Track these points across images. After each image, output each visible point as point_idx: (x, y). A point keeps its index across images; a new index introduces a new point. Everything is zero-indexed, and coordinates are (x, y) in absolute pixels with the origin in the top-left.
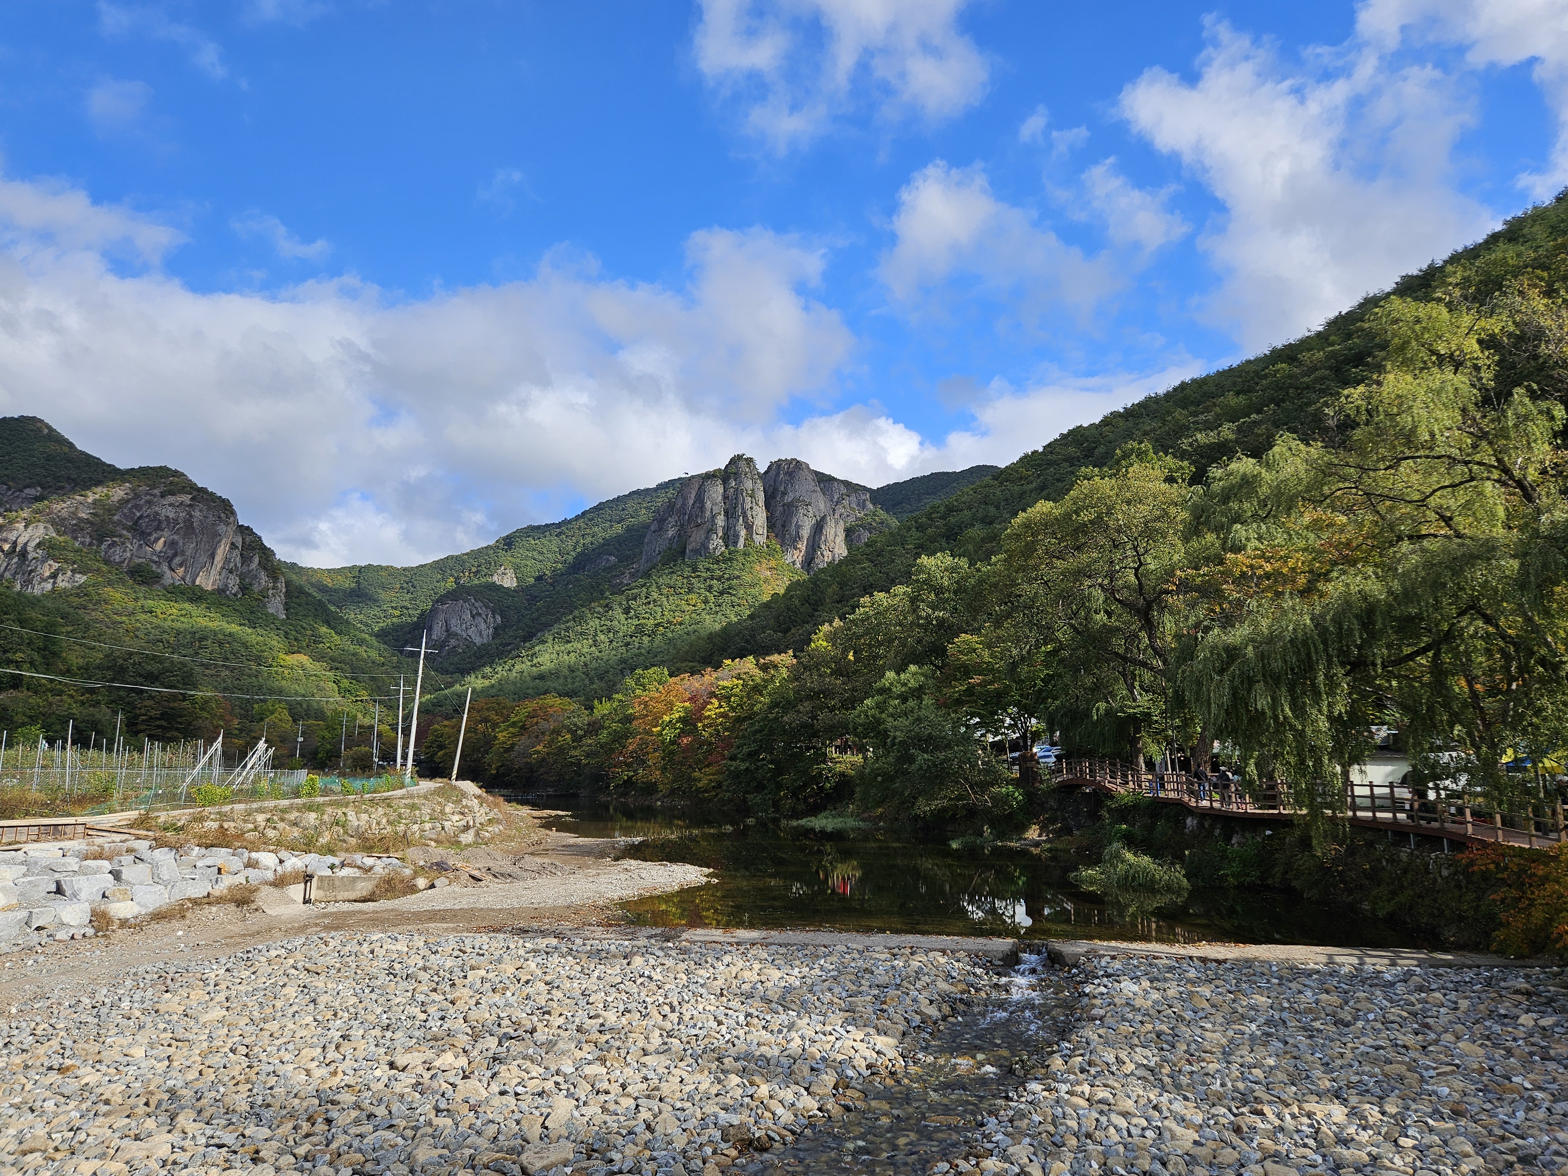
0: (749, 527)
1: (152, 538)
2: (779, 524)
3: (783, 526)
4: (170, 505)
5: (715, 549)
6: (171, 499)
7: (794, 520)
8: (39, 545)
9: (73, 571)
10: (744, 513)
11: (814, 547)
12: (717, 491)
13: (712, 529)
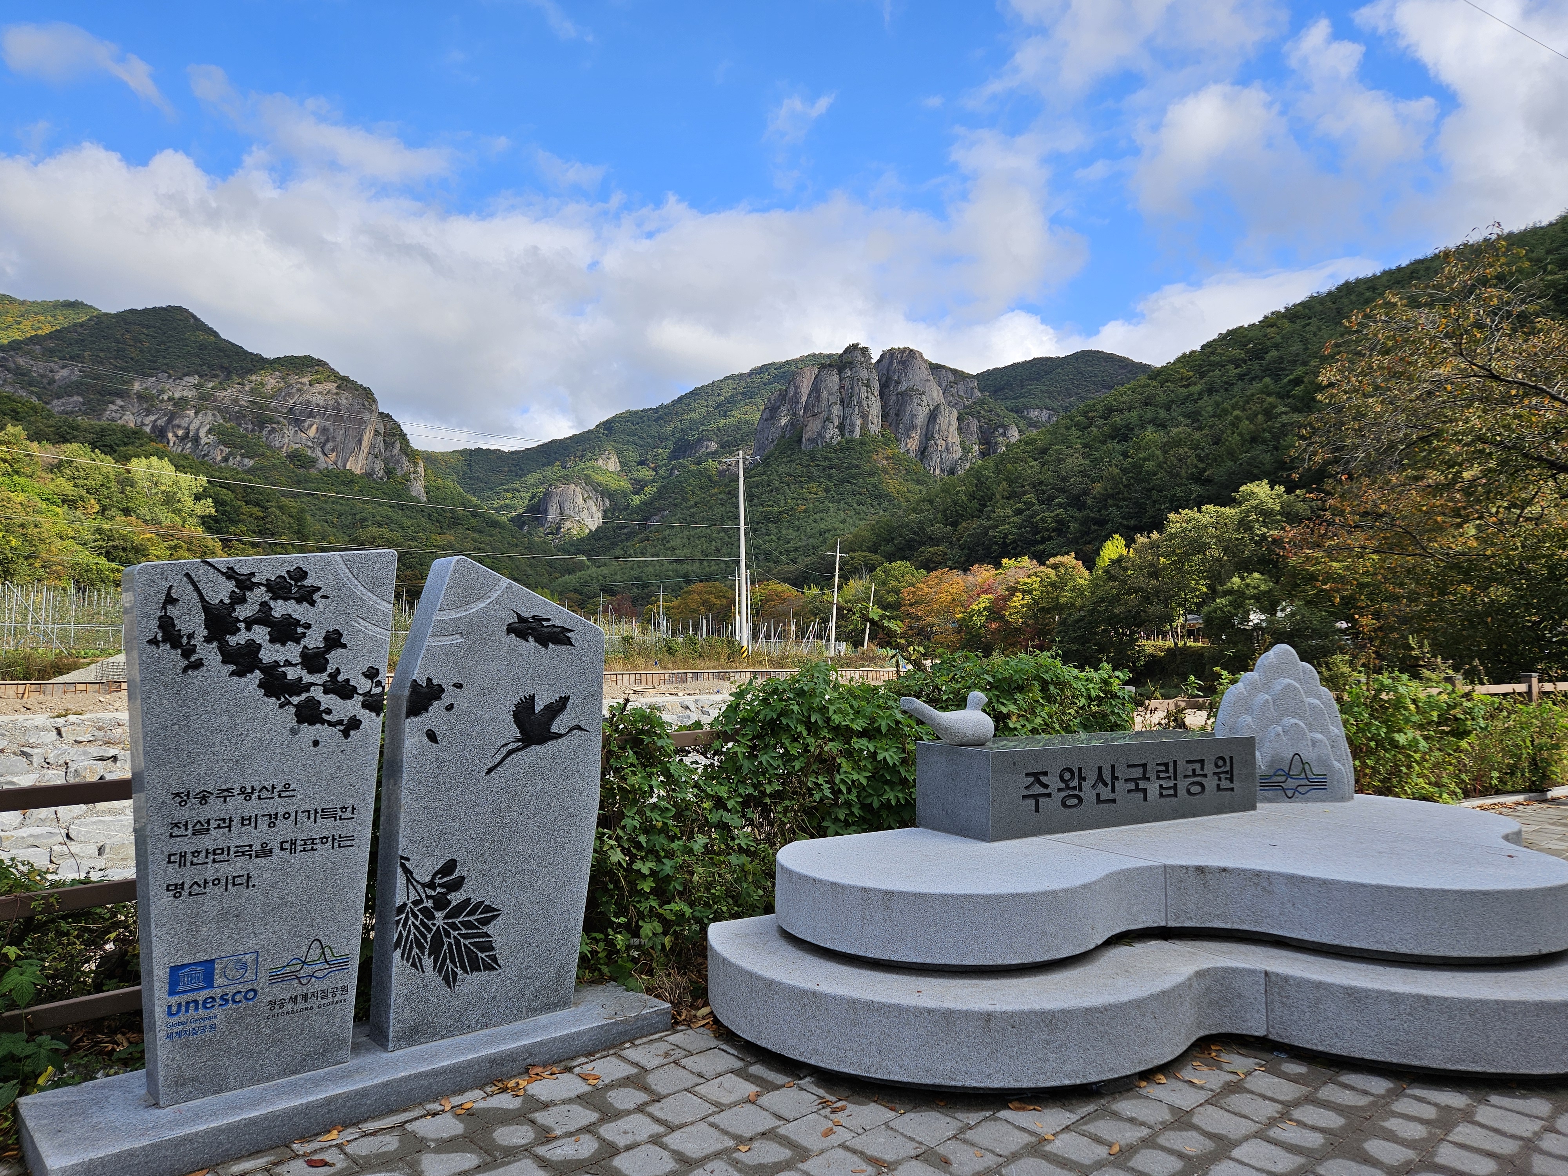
0: (864, 416)
1: (306, 425)
2: (892, 413)
3: (897, 415)
4: (319, 393)
5: (832, 438)
6: (319, 387)
7: (909, 409)
8: (209, 431)
9: (242, 456)
10: (860, 403)
11: (928, 436)
12: (833, 380)
13: (828, 419)
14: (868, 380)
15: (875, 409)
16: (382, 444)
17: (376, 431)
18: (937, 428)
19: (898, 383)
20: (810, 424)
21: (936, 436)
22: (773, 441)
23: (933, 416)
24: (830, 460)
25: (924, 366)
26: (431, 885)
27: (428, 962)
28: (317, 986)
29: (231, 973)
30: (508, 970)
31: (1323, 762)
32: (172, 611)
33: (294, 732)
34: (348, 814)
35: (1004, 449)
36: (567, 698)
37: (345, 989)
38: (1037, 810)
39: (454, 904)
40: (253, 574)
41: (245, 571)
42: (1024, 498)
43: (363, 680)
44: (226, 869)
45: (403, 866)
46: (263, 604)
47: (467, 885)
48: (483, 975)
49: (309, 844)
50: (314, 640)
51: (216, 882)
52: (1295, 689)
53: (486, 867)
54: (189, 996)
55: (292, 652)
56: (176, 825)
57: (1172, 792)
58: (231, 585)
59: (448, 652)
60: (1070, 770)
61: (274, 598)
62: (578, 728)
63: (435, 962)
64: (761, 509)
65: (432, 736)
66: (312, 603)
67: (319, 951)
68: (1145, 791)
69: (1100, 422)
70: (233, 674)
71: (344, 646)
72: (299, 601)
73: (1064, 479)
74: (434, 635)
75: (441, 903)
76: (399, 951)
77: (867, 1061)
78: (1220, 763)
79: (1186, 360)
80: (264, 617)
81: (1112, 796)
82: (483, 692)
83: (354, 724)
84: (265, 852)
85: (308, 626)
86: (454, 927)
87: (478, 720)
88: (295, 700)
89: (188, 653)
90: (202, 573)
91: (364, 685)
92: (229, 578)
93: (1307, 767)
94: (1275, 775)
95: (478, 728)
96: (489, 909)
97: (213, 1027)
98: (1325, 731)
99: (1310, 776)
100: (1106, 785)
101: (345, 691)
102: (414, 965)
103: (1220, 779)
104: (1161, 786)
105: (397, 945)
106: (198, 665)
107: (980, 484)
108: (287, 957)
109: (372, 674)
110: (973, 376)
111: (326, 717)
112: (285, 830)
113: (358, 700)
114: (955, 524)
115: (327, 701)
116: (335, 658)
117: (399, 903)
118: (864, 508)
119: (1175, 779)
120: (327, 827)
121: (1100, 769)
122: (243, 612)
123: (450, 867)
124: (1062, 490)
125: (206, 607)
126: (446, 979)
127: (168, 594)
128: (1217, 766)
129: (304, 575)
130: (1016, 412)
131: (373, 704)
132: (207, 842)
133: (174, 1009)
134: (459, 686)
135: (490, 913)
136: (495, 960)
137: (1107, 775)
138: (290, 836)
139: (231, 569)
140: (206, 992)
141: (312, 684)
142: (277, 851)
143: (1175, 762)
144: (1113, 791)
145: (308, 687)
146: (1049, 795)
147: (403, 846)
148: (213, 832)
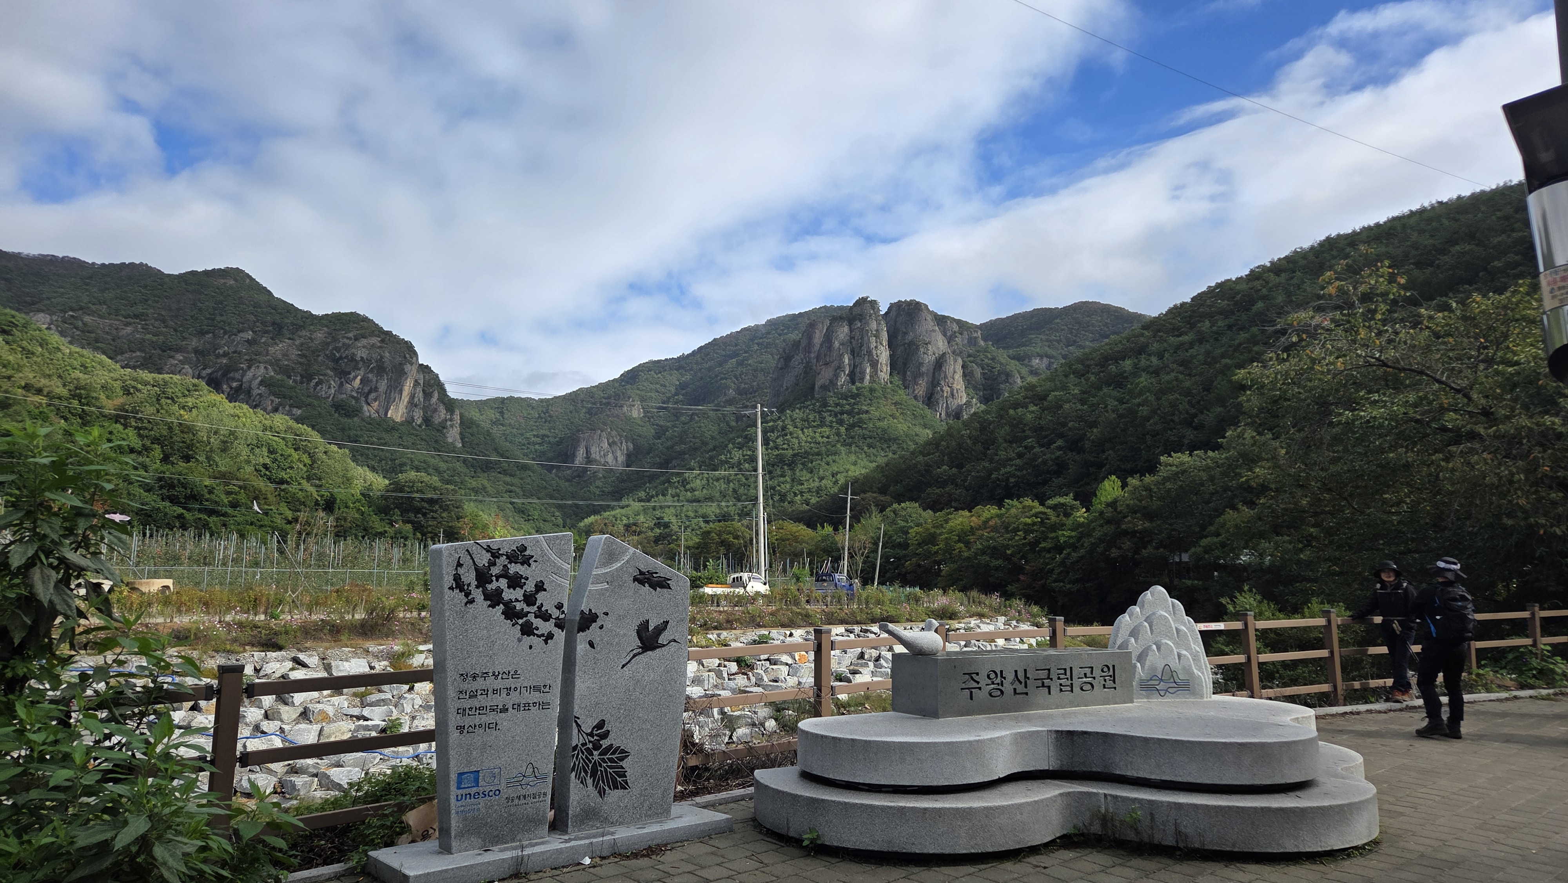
0: (874, 364)
1: (351, 376)
2: (901, 362)
3: (905, 364)
4: (364, 347)
5: (843, 386)
6: (364, 342)
7: (915, 357)
8: (261, 383)
9: (291, 406)
10: (869, 353)
11: (934, 384)
12: (843, 331)
13: (839, 367)
14: (877, 331)
15: (884, 355)
16: (421, 395)
17: (416, 383)
18: (942, 376)
19: (905, 333)
20: (823, 372)
21: (942, 383)
22: (787, 389)
23: (939, 363)
24: (842, 406)
25: (929, 317)
26: (591, 734)
27: (590, 781)
28: (531, 791)
29: (488, 780)
30: (636, 787)
31: (1188, 670)
32: (461, 571)
33: (519, 640)
34: (547, 690)
35: (1007, 395)
36: (667, 622)
37: (545, 794)
38: (971, 698)
39: (604, 747)
40: (499, 549)
41: (495, 547)
42: (1025, 443)
43: (555, 610)
44: (485, 719)
45: (576, 722)
46: (505, 566)
47: (612, 735)
48: (619, 792)
49: (527, 706)
50: (530, 587)
51: (480, 726)
52: (1166, 618)
53: (622, 725)
54: (467, 791)
55: (518, 594)
56: (461, 692)
57: (1069, 689)
58: (489, 555)
59: (601, 593)
60: (994, 672)
61: (510, 563)
62: (675, 641)
63: (594, 781)
64: (777, 452)
65: (591, 645)
66: (529, 565)
67: (531, 770)
68: (1049, 687)
69: (1097, 369)
70: (489, 606)
71: (545, 590)
72: (522, 564)
73: (1064, 425)
74: (592, 583)
75: (597, 746)
76: (574, 774)
77: (854, 839)
78: (1106, 669)
79: (1178, 311)
80: (505, 574)
81: (1025, 690)
82: (620, 618)
83: (550, 636)
84: (505, 710)
85: (527, 579)
86: (603, 760)
87: (617, 635)
88: (520, 621)
89: (467, 595)
90: (474, 549)
91: (555, 613)
92: (488, 551)
93: (1174, 674)
94: (1151, 680)
95: (617, 640)
96: (623, 751)
97: (479, 810)
98: (1189, 649)
99: (1177, 680)
100: (1021, 682)
101: (545, 616)
102: (582, 782)
103: (1105, 680)
104: (1061, 685)
105: (573, 769)
106: (472, 601)
107: (983, 429)
108: (515, 773)
109: (559, 606)
110: (976, 326)
111: (535, 632)
112: (515, 697)
113: (553, 621)
114: (960, 466)
115: (537, 622)
116: (541, 597)
117: (574, 744)
118: (874, 451)
119: (1072, 680)
120: (536, 697)
121: (1016, 672)
122: (495, 571)
123: (601, 724)
124: (1061, 436)
125: (477, 570)
126: (599, 792)
127: (458, 562)
128: (1102, 671)
129: (525, 549)
130: (1018, 360)
131: (560, 625)
132: (475, 703)
133: (459, 798)
134: (606, 614)
135: (624, 754)
136: (627, 783)
137: (1021, 675)
138: (517, 701)
139: (488, 546)
140: (475, 789)
141: (529, 612)
142: (510, 709)
143: (1071, 668)
144: (1026, 687)
145: (526, 615)
146: (980, 688)
147: (577, 711)
148: (479, 697)
